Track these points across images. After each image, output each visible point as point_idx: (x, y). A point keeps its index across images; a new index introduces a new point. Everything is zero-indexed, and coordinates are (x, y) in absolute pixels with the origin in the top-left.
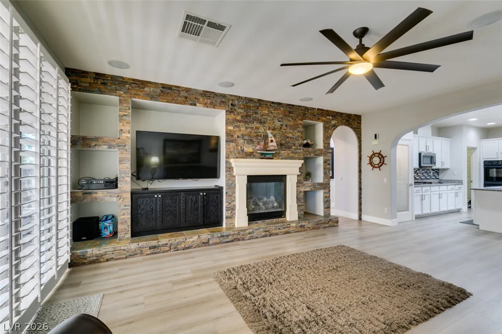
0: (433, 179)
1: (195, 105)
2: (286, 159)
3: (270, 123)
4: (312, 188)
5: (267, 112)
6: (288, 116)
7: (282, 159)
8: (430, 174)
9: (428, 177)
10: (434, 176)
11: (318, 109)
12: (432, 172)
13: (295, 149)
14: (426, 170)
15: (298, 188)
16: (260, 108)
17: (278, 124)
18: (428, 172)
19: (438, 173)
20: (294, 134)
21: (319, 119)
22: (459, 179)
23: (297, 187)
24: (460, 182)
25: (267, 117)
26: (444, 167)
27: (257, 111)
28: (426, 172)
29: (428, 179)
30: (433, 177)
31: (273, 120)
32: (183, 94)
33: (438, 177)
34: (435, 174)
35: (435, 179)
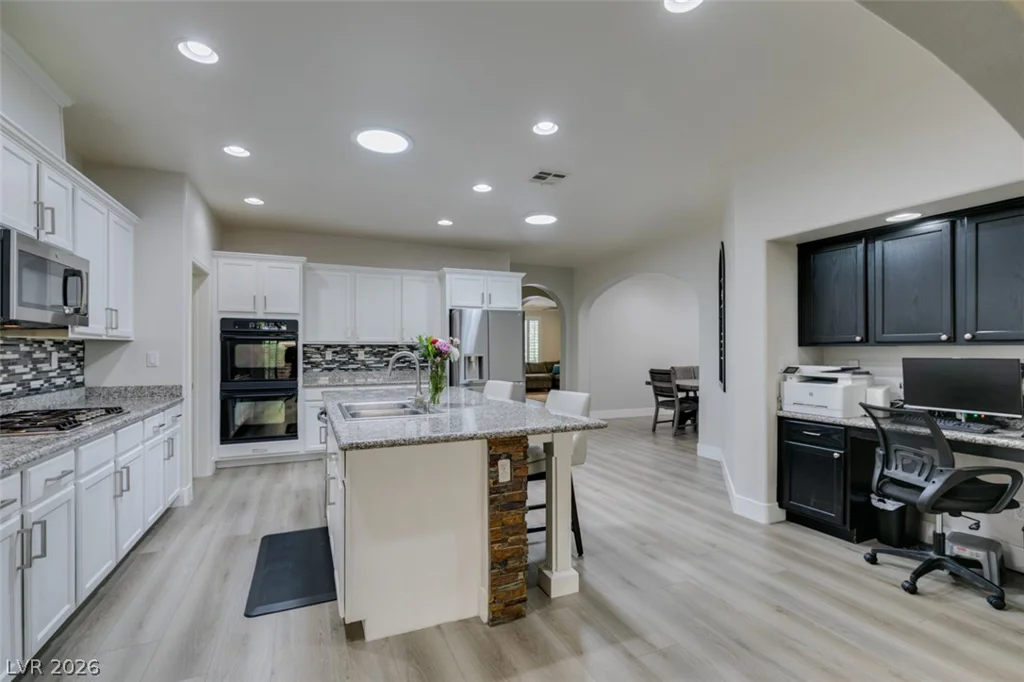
0: (60, 388)
8: (45, 367)
9: (35, 384)
10: (63, 372)
12: (55, 356)
14: (23, 348)
18: (38, 355)
19: (82, 359)
22: (170, 383)
24: (173, 394)
26: (115, 334)
28: (29, 354)
29: (37, 391)
30: (59, 381)
33: (79, 379)
34: (67, 366)
35: (69, 388)
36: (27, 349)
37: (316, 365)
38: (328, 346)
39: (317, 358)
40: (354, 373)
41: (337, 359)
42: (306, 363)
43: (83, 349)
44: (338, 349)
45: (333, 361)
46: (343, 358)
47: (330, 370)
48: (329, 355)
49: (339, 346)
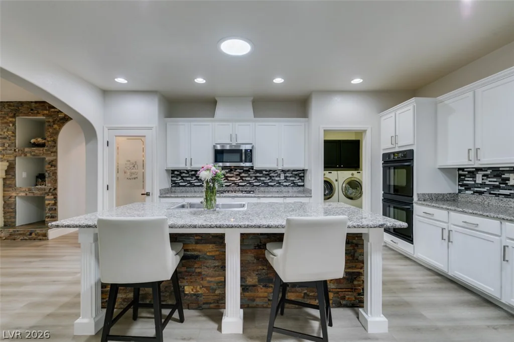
0: (286, 186)
4: (28, 193)
10: (289, 181)
11: (36, 102)
13: (3, 150)
14: (264, 172)
15: (6, 192)
19: (303, 177)
21: (39, 114)
23: (4, 191)
30: (286, 184)
33: (300, 184)
34: (291, 179)
35: (293, 186)
36: (267, 173)
37: (468, 187)
38: (478, 170)
39: (469, 181)
40: (505, 199)
41: (487, 183)
42: (461, 186)
43: (304, 173)
44: (489, 172)
45: (483, 185)
46: (495, 181)
47: (481, 193)
48: (479, 179)
49: (489, 168)
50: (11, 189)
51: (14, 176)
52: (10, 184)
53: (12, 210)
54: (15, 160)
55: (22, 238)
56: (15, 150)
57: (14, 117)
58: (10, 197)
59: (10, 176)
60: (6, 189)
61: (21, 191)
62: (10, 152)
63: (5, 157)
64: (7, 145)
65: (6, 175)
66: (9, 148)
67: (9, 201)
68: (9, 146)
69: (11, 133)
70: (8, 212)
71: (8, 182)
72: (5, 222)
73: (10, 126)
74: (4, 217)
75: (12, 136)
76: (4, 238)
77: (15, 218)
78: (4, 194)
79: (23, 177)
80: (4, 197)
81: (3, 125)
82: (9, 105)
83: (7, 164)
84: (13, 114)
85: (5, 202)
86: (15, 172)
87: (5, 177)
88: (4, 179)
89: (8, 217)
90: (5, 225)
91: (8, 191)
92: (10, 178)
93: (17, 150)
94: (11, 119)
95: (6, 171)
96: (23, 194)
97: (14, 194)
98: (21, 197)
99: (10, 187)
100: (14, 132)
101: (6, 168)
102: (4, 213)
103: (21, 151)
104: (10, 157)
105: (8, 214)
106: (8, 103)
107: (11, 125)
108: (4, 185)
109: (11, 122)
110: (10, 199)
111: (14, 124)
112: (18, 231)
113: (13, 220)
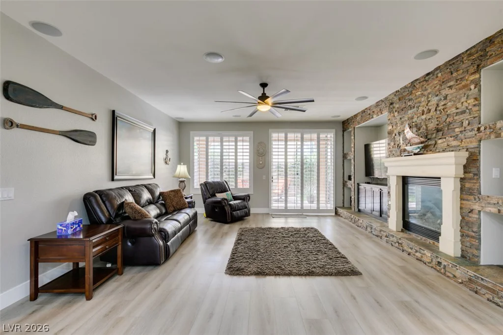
1: (373, 117)
2: (444, 151)
3: (423, 106)
5: (419, 93)
6: (449, 81)
7: (439, 152)
13: (461, 132)
15: (464, 202)
16: (413, 92)
17: (434, 100)
20: (459, 105)
23: (462, 199)
25: (420, 99)
27: (410, 97)
31: (428, 98)
32: (369, 112)
50: (472, 197)
51: (477, 174)
52: (470, 189)
53: (473, 234)
54: (479, 147)
55: (491, 297)
56: (479, 129)
57: (478, 70)
58: (471, 211)
59: (471, 175)
60: (465, 197)
61: (489, 203)
62: (471, 133)
63: (463, 144)
64: (467, 122)
65: (465, 172)
66: (469, 128)
67: (468, 216)
68: (469, 124)
69: (472, 100)
70: (468, 236)
71: (467, 185)
72: (462, 251)
73: (471, 89)
74: (462, 242)
75: (475, 105)
76: (460, 281)
77: (478, 249)
78: (461, 204)
79: (494, 177)
80: (461, 208)
81: (461, 92)
82: (471, 55)
83: (466, 154)
84: (476, 66)
85: (463, 218)
86: (478, 168)
87: (463, 176)
88: (462, 180)
89: (468, 244)
90: (463, 256)
91: (467, 200)
92: (471, 179)
93: (482, 129)
94: (472, 78)
95: (465, 167)
96: (494, 210)
97: (476, 207)
98: (490, 214)
99: (471, 194)
100: (477, 99)
101: (465, 162)
102: (462, 236)
103: (490, 128)
104: (471, 142)
105: (468, 239)
106: (468, 52)
107: (472, 87)
108: (461, 189)
109: (472, 82)
110: (470, 215)
111: (477, 84)
112: (482, 279)
113: (475, 252)
